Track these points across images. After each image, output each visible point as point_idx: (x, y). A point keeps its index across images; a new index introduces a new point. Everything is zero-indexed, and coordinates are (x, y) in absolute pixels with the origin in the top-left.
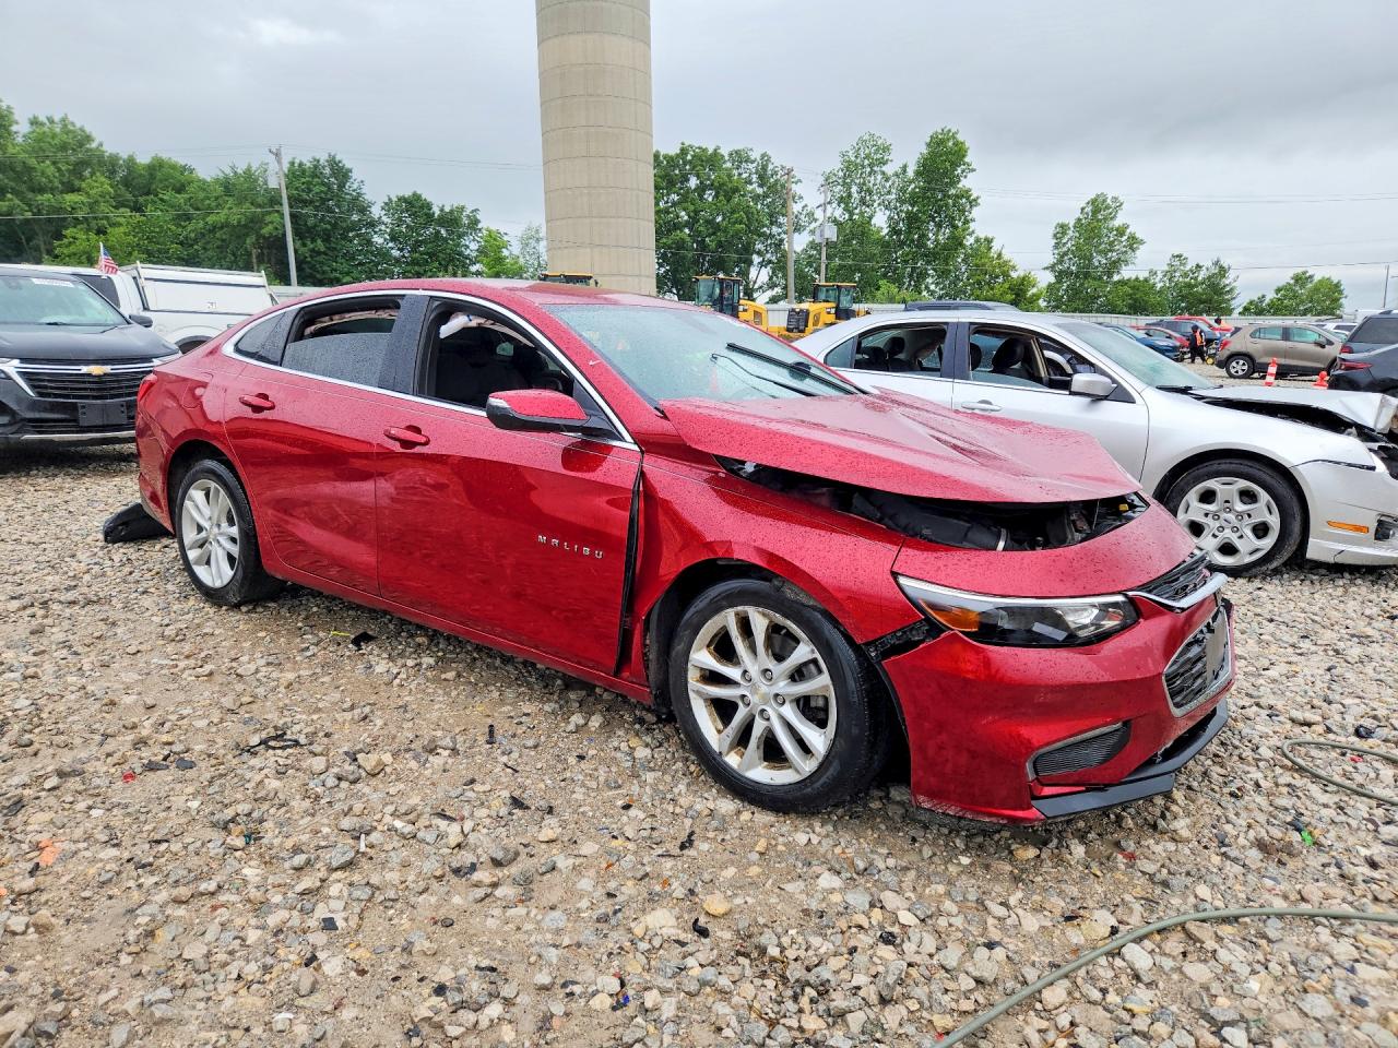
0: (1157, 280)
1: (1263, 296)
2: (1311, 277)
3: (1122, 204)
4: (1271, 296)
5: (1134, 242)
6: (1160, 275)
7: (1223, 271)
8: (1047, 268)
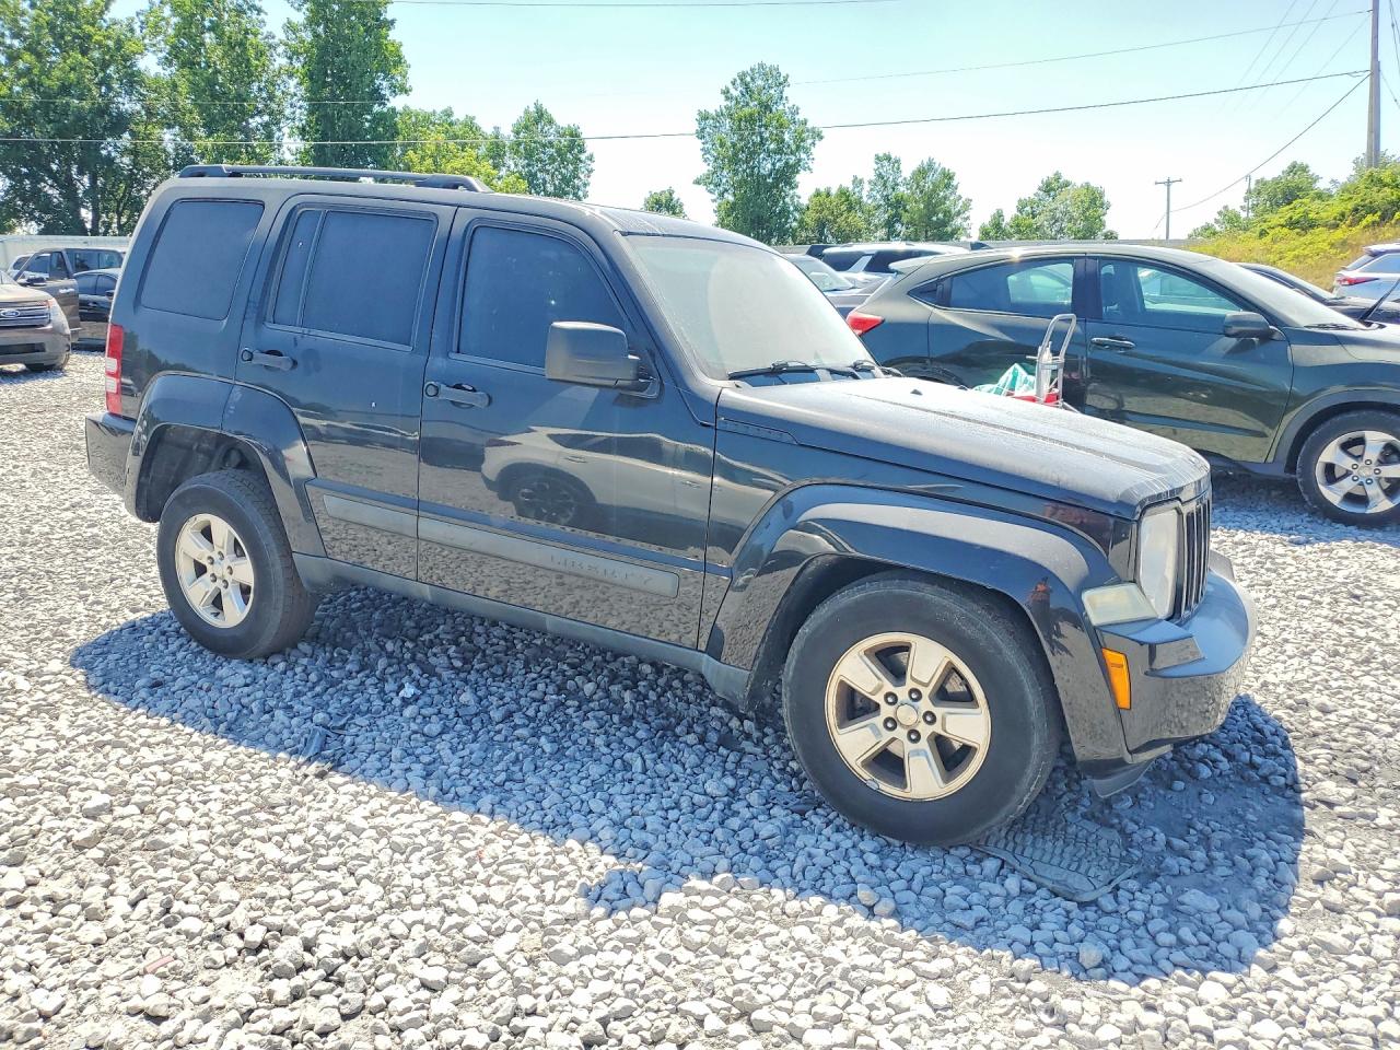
0: (864, 193)
1: (999, 215)
2: (1067, 184)
3: (785, 80)
4: (1010, 214)
5: (807, 137)
6: (867, 187)
7: (949, 176)
8: (697, 182)
